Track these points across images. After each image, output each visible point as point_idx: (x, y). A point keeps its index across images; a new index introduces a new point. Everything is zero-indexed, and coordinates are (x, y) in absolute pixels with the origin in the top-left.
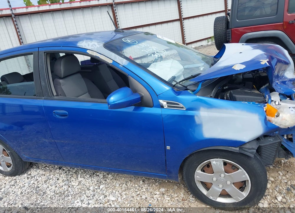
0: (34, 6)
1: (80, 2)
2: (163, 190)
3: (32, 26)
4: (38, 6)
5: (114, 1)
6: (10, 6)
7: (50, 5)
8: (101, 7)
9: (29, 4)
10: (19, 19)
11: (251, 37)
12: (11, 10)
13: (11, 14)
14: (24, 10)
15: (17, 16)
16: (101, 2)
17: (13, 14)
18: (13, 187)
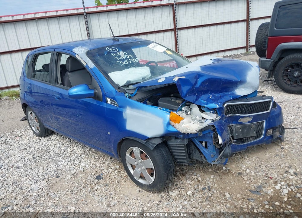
0: (103, 6)
1: (143, 2)
2: (118, 167)
3: (100, 23)
4: (107, 6)
5: (175, 2)
6: (84, 6)
7: (116, 5)
8: (162, 7)
9: (99, 5)
10: (90, 16)
11: (286, 48)
12: (84, 9)
13: (83, 13)
14: (95, 10)
15: (89, 14)
16: (163, 2)
17: (85, 12)
18: (36, 144)
